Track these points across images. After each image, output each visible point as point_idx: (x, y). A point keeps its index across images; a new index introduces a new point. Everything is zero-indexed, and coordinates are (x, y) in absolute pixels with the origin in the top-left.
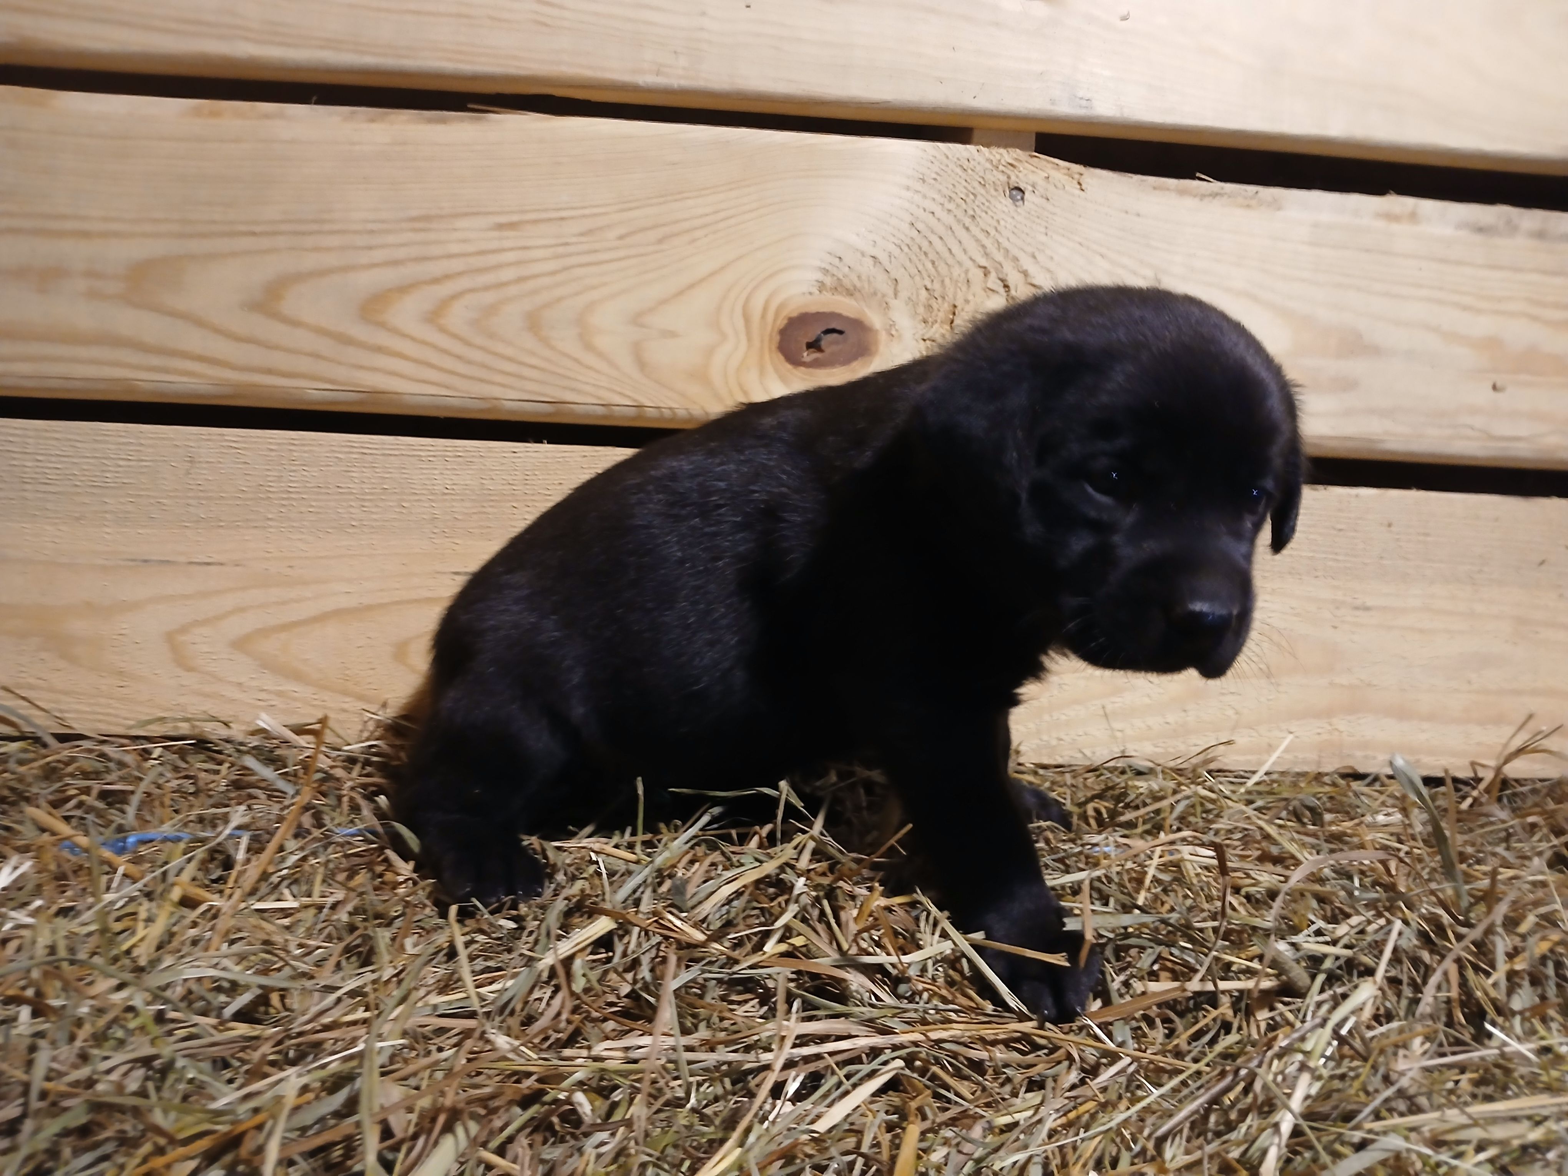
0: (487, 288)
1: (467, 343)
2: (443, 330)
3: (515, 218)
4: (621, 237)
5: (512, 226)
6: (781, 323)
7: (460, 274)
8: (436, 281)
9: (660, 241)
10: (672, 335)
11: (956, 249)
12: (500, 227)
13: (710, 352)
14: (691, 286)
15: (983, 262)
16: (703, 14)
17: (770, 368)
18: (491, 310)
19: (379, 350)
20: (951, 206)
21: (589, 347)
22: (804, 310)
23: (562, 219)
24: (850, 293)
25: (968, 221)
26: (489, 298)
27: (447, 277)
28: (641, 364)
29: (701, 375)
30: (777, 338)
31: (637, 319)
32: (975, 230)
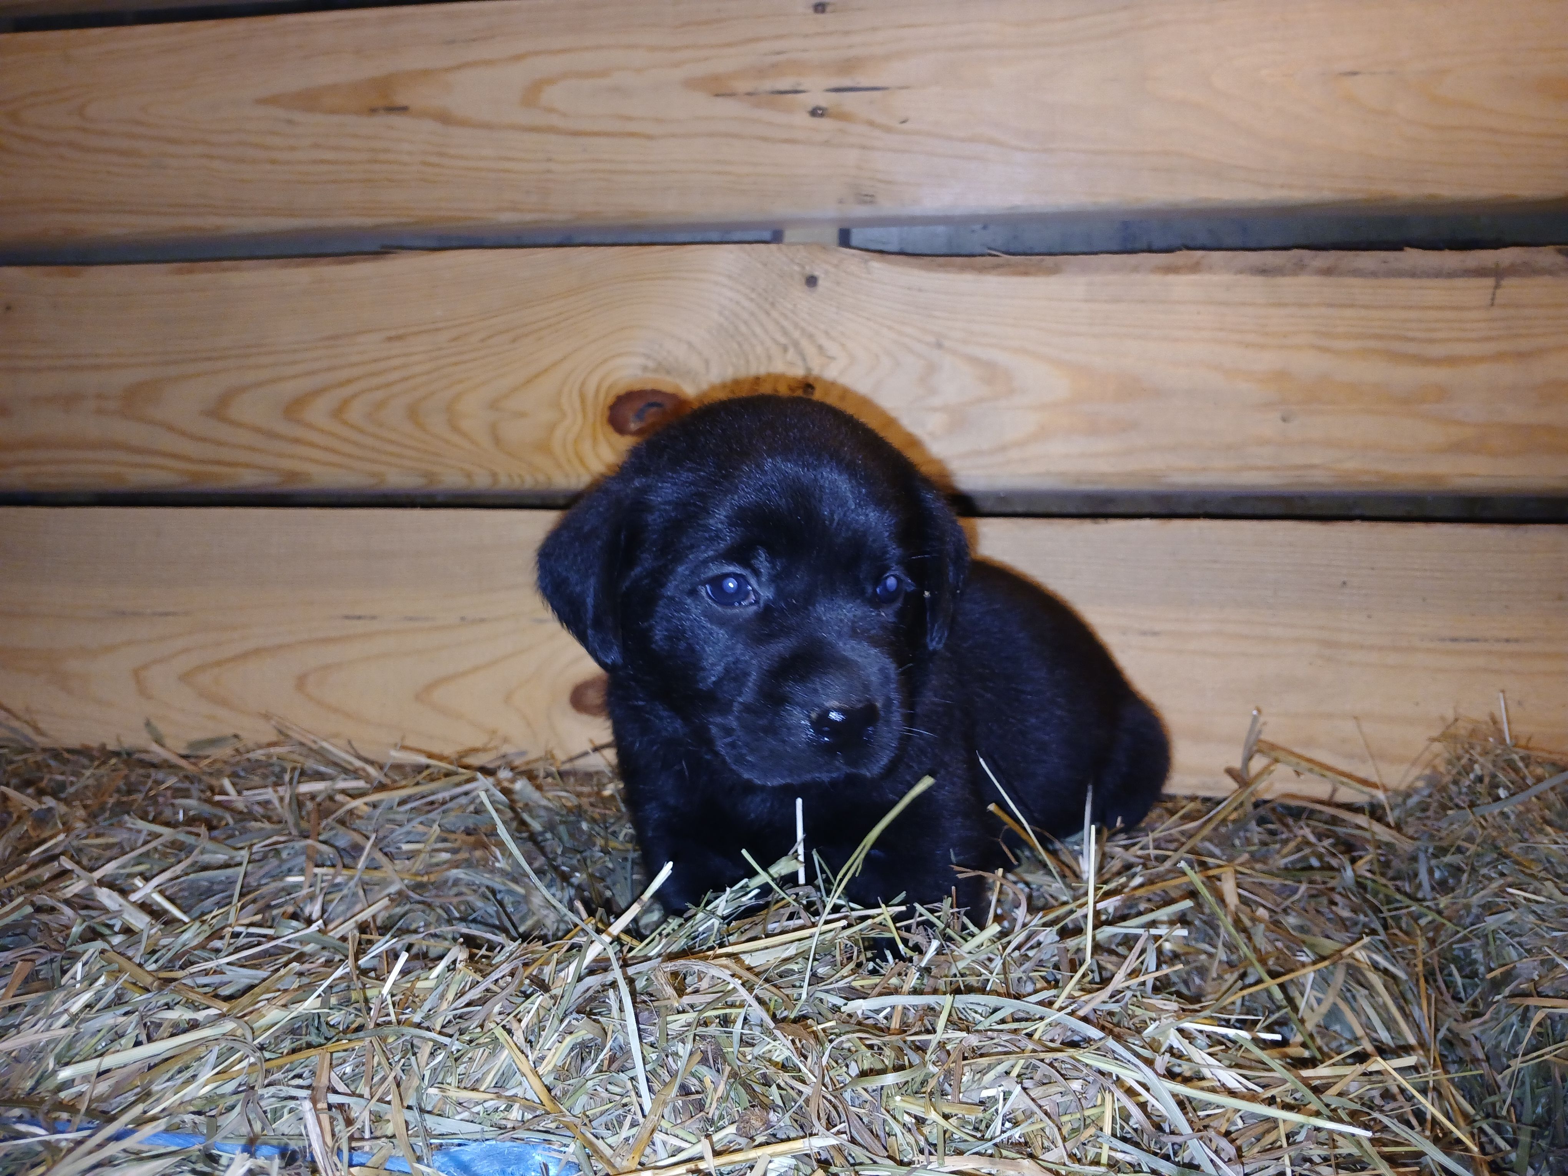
0: (378, 388)
1: (362, 431)
2: (345, 423)
3: (401, 331)
4: (483, 340)
5: (399, 338)
6: (611, 400)
7: (358, 379)
8: (341, 384)
9: (514, 340)
10: (522, 415)
11: (758, 330)
12: (390, 339)
13: (552, 427)
14: (537, 376)
15: (783, 340)
16: (549, 160)
17: (601, 438)
18: (381, 405)
19: (297, 441)
20: (753, 296)
21: (455, 429)
22: (630, 389)
23: (437, 330)
24: (668, 372)
25: (767, 306)
26: (379, 395)
27: (349, 381)
28: (497, 440)
29: (544, 447)
30: (607, 413)
31: (494, 405)
32: (775, 314)
